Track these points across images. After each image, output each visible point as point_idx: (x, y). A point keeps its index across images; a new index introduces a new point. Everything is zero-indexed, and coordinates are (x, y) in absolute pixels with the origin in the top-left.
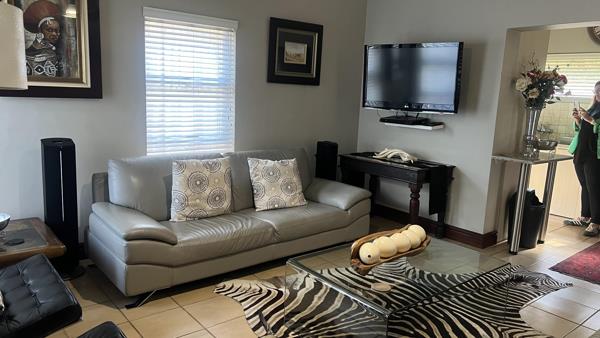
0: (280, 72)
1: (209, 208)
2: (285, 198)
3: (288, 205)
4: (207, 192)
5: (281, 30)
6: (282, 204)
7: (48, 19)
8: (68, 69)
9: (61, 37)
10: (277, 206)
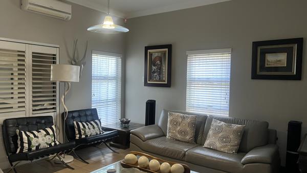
2: (218, 145)
4: (178, 129)
6: (215, 147)
10: (212, 147)
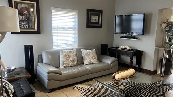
0: (90, 24)
1: (71, 64)
2: (93, 61)
3: (93, 63)
4: (70, 59)
5: (90, 12)
6: (91, 63)
7: (26, 12)
8: (31, 26)
9: (29, 17)
10: (90, 63)
